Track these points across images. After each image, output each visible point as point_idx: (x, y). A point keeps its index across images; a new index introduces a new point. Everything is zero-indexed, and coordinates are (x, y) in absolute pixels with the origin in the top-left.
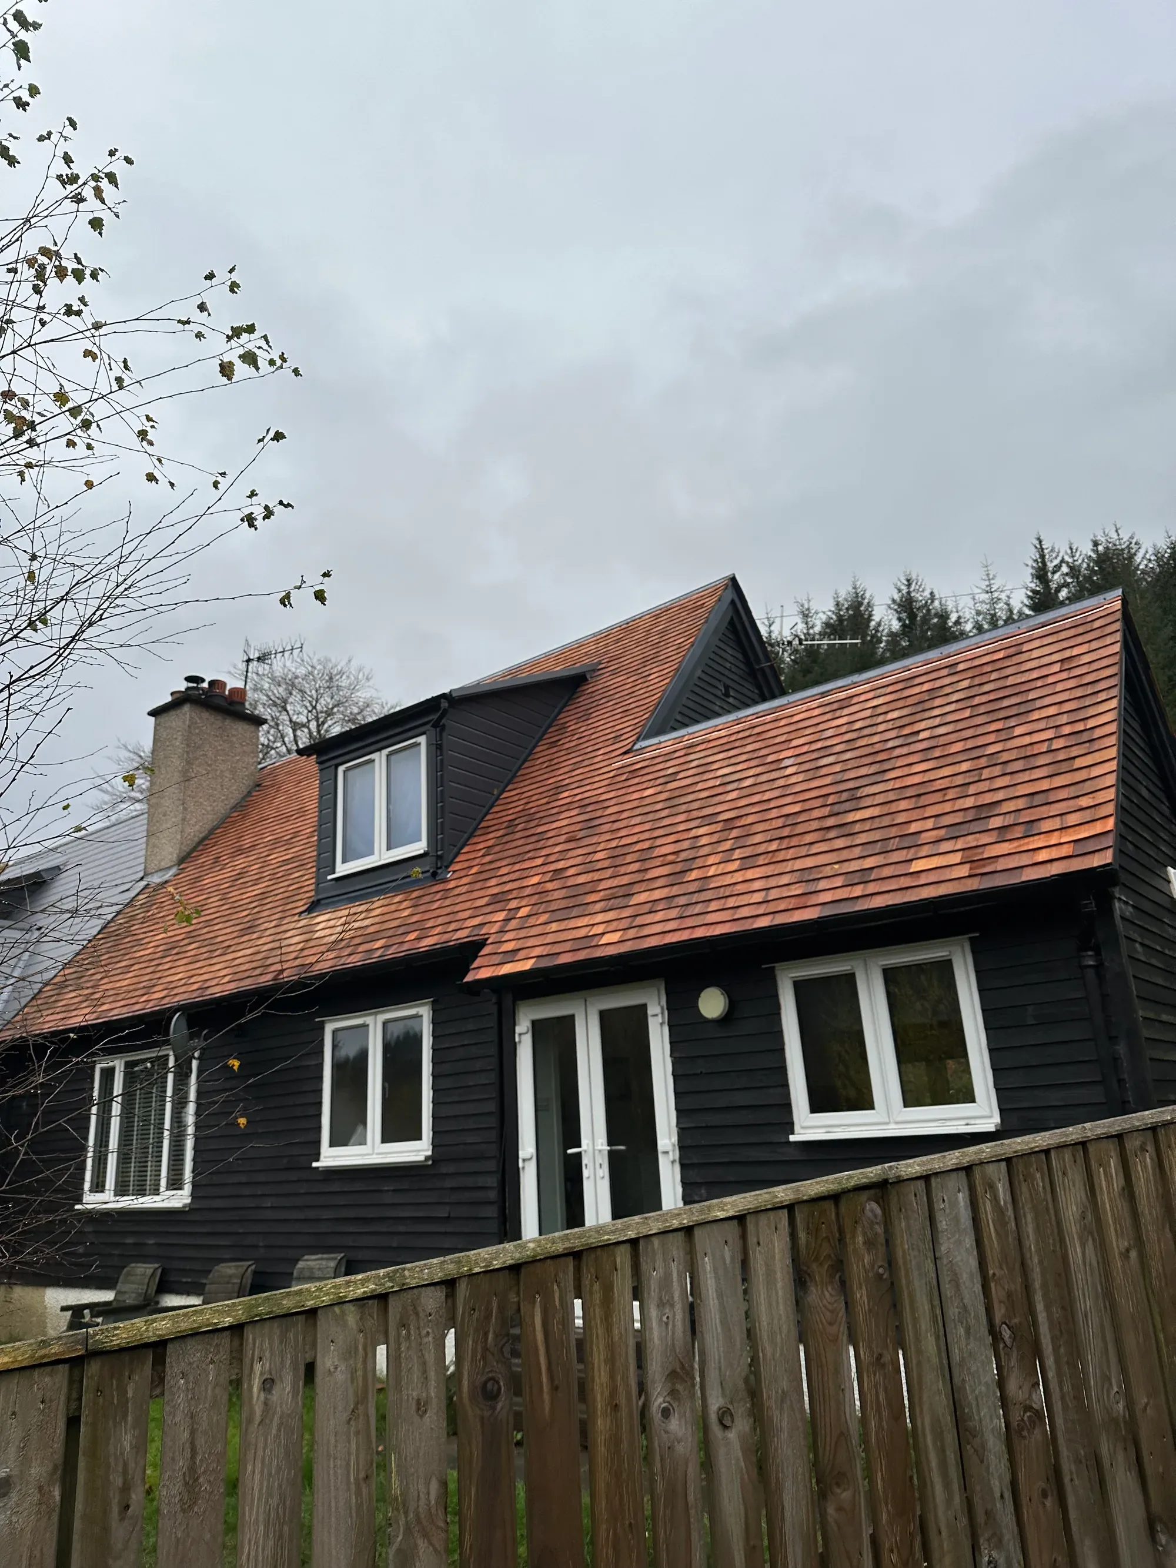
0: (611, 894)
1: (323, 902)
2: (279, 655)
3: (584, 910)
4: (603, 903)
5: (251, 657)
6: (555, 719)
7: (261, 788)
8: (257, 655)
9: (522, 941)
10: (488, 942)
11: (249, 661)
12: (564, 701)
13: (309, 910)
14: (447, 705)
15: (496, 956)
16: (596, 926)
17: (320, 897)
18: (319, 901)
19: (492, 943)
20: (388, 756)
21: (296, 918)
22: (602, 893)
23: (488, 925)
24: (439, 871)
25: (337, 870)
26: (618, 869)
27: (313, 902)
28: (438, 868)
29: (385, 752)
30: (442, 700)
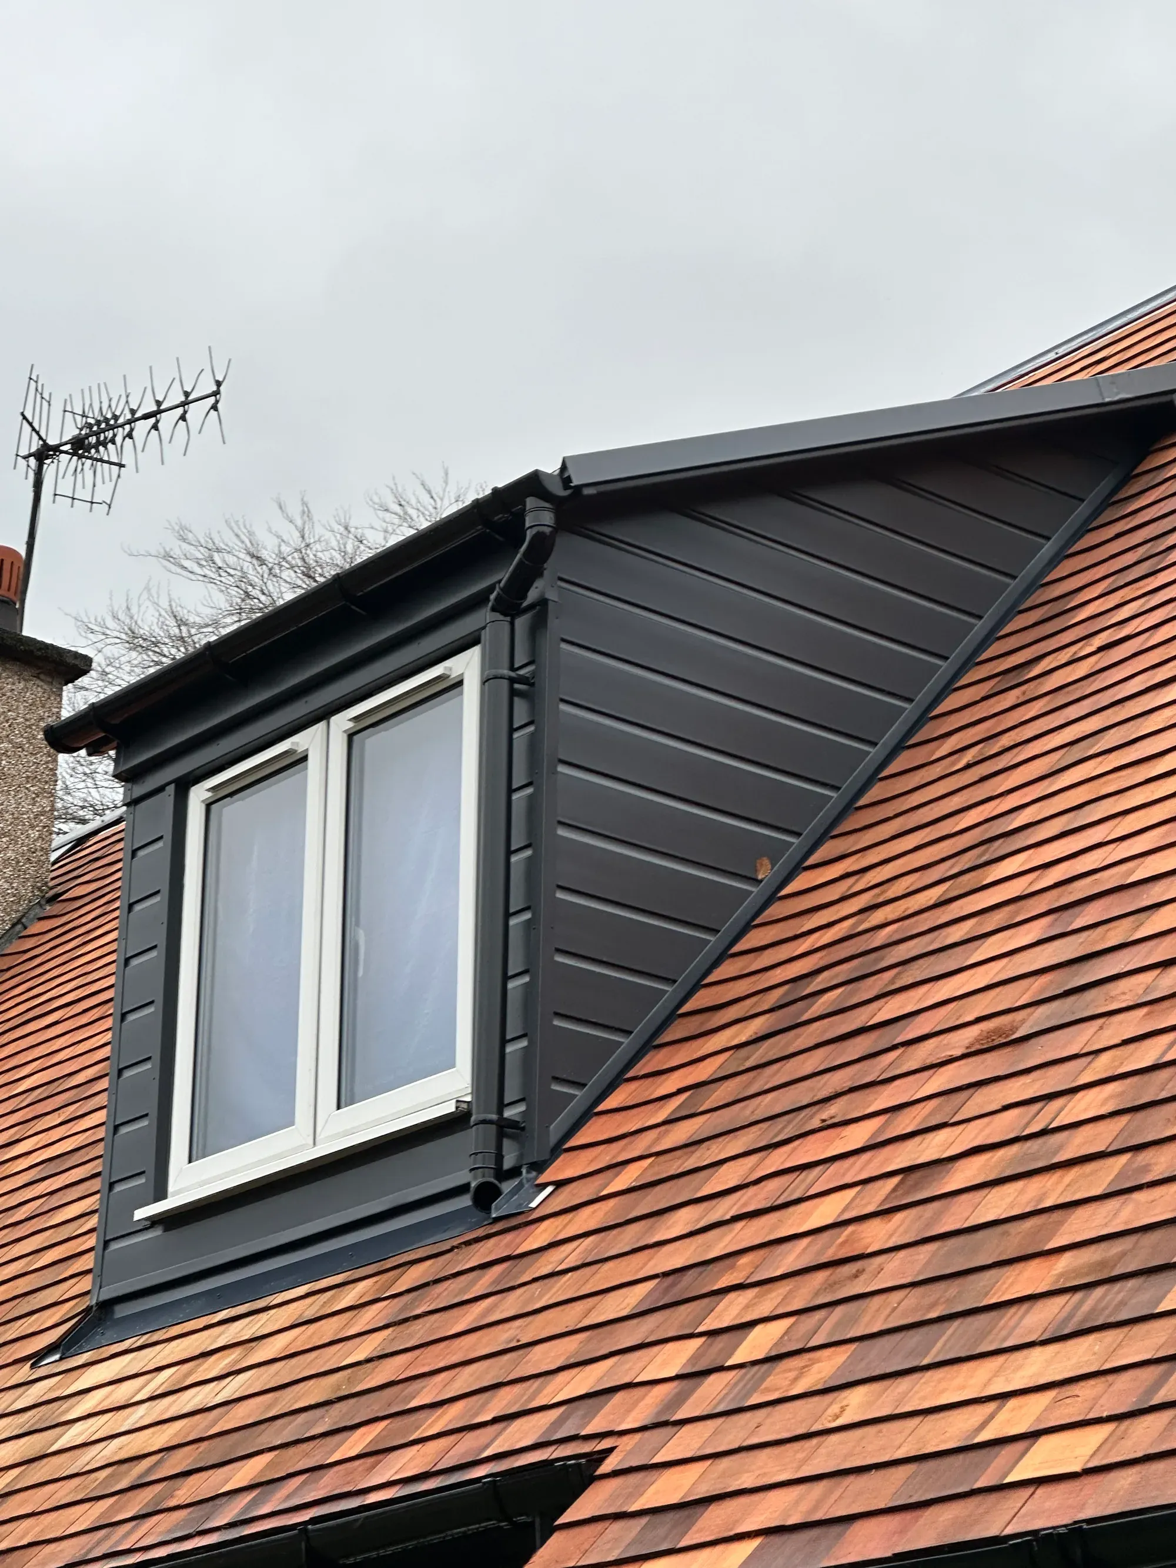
0: (1103, 1264)
1: (121, 1311)
2: (142, 428)
3: (984, 1335)
4: (1060, 1300)
5: (52, 441)
6: (1037, 584)
7: (56, 909)
8: (71, 432)
9: (725, 1463)
10: (606, 1467)
11: (45, 453)
12: (1083, 510)
13: (65, 1346)
14: (548, 518)
15: (618, 1526)
16: (1012, 1403)
17: (107, 1294)
18: (106, 1306)
19: (616, 1473)
20: (351, 736)
21: (24, 1372)
22: (1065, 1261)
23: (619, 1396)
24: (507, 1187)
25: (172, 1187)
26: (1144, 1157)
27: (88, 1310)
28: (505, 1175)
29: (342, 722)
30: (531, 502)
